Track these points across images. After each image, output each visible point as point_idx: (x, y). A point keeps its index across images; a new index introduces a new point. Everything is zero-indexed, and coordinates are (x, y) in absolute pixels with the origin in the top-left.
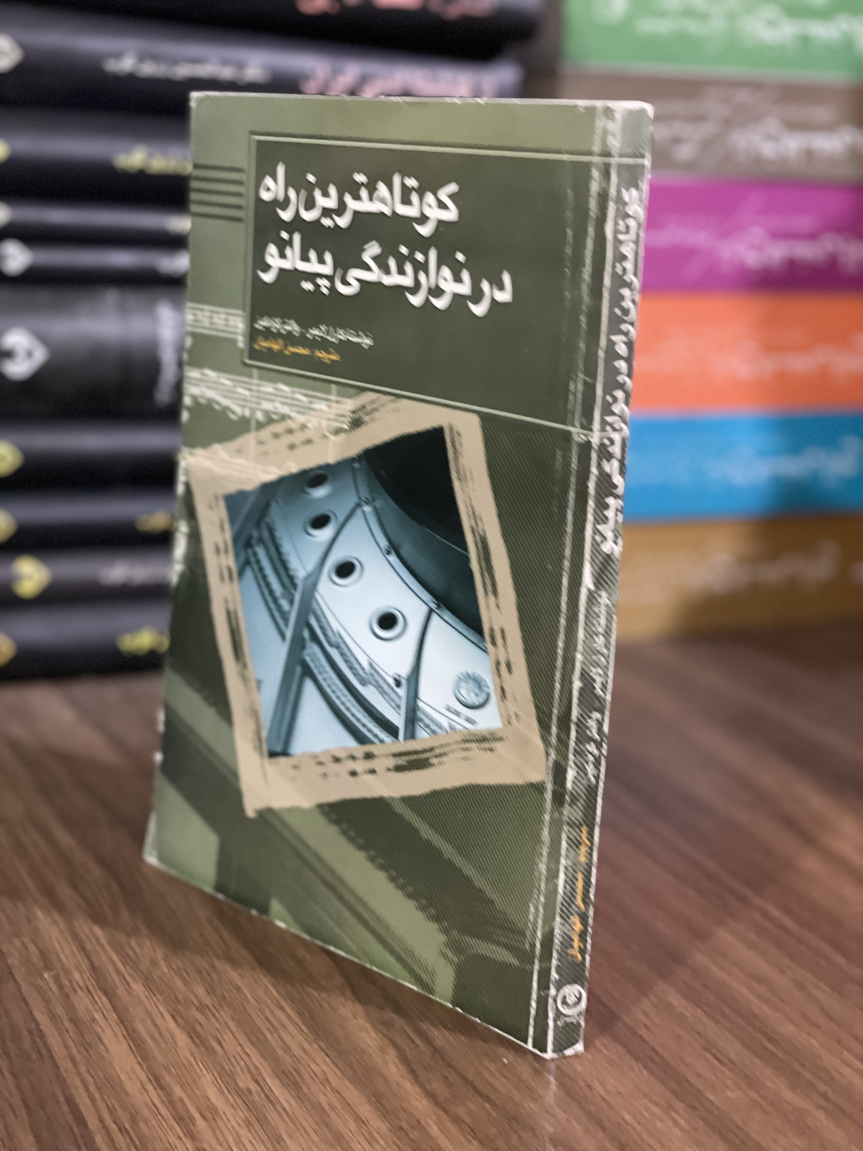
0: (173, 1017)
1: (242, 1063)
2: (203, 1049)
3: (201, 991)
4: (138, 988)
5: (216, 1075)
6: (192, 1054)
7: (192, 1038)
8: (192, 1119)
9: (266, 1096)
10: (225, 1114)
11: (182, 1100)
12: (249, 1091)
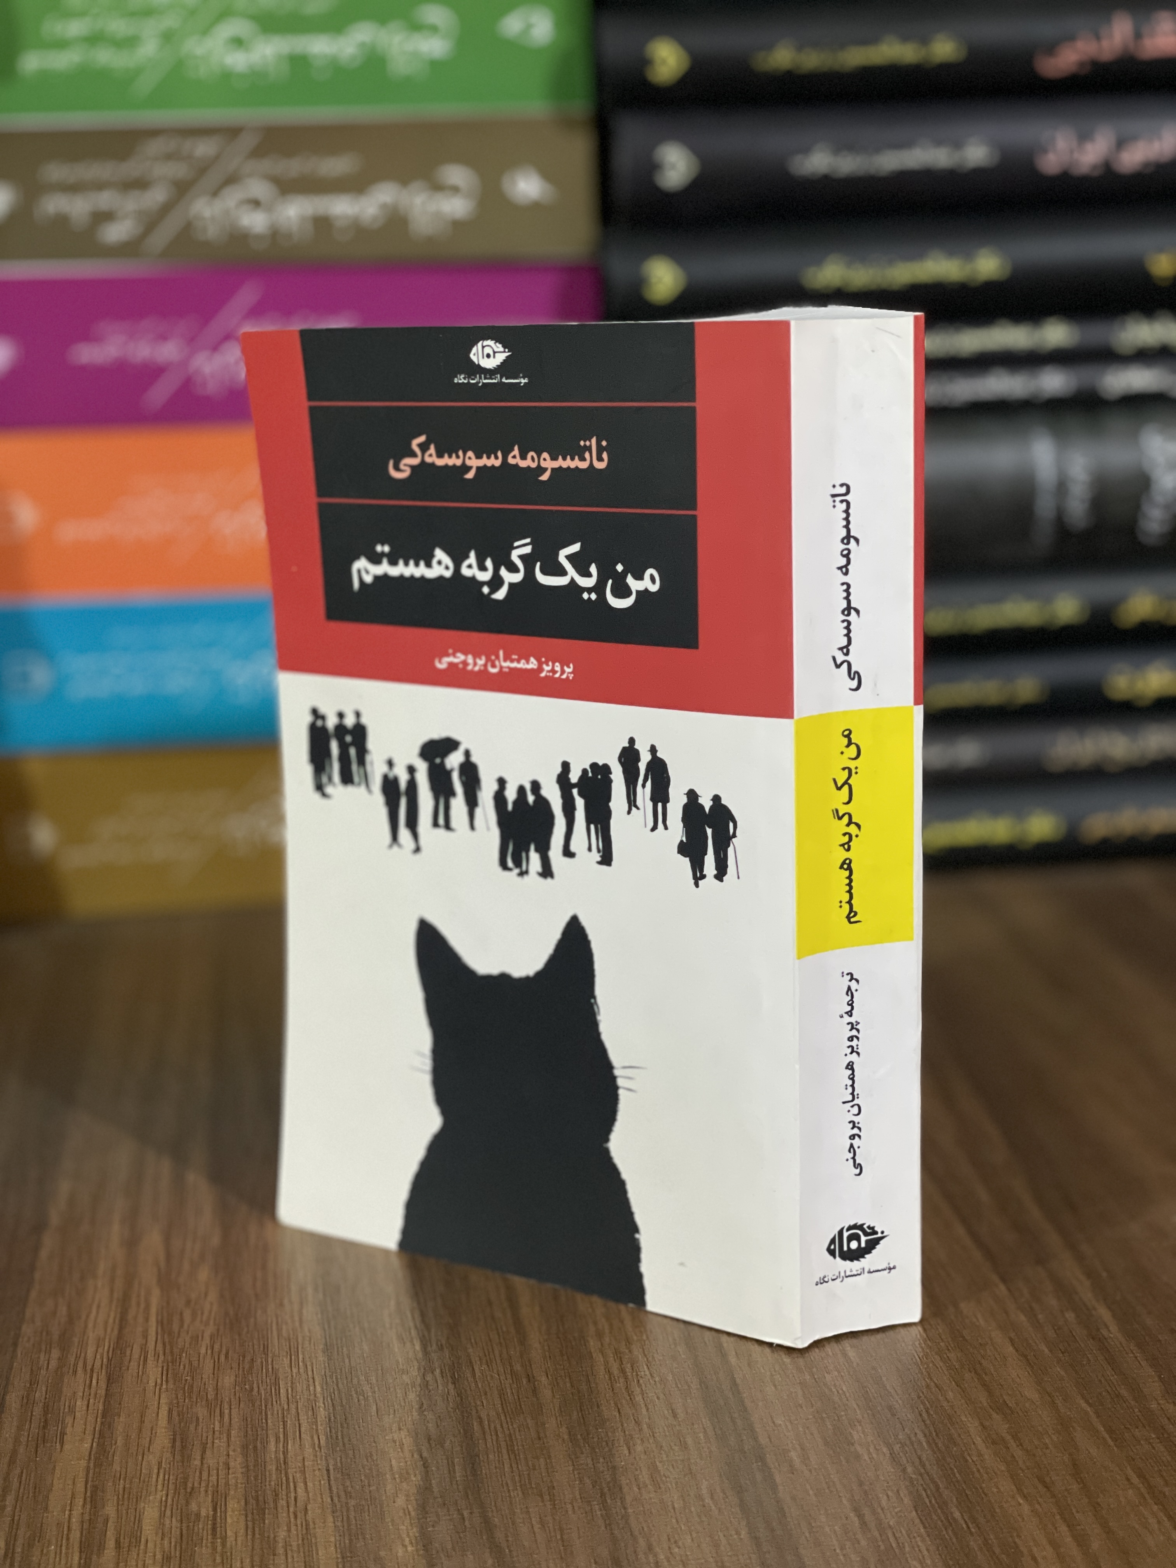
0: (170, 1411)
1: (214, 1478)
2: (178, 1457)
3: (227, 1380)
4: (153, 1372)
5: (171, 1492)
6: (160, 1464)
7: (174, 1440)
8: (102, 1547)
9: (214, 1524)
10: (147, 1541)
12: (198, 1515)
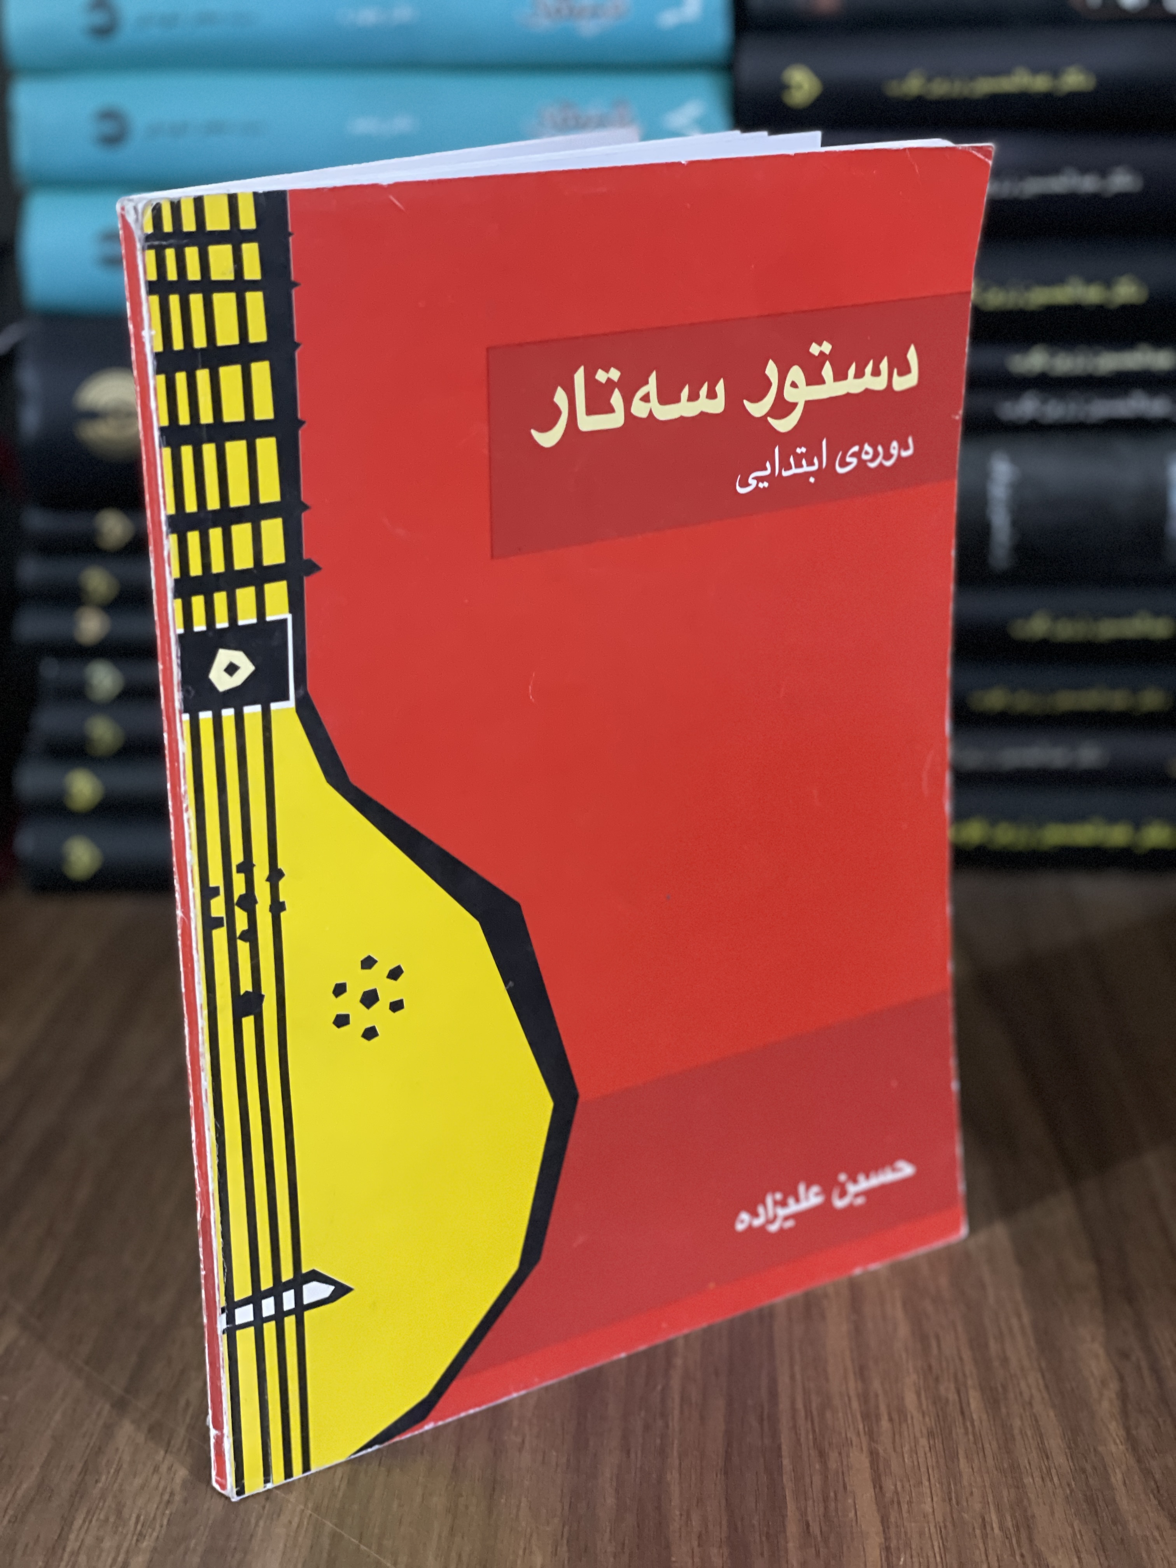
0: (904, 1305)
1: (952, 1368)
2: (920, 1346)
5: (921, 1376)
6: (906, 1350)
7: (913, 1331)
9: (962, 1408)
10: (912, 1418)
11: (877, 1396)
12: (947, 1400)
